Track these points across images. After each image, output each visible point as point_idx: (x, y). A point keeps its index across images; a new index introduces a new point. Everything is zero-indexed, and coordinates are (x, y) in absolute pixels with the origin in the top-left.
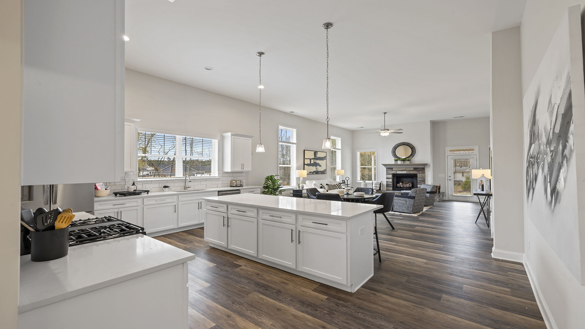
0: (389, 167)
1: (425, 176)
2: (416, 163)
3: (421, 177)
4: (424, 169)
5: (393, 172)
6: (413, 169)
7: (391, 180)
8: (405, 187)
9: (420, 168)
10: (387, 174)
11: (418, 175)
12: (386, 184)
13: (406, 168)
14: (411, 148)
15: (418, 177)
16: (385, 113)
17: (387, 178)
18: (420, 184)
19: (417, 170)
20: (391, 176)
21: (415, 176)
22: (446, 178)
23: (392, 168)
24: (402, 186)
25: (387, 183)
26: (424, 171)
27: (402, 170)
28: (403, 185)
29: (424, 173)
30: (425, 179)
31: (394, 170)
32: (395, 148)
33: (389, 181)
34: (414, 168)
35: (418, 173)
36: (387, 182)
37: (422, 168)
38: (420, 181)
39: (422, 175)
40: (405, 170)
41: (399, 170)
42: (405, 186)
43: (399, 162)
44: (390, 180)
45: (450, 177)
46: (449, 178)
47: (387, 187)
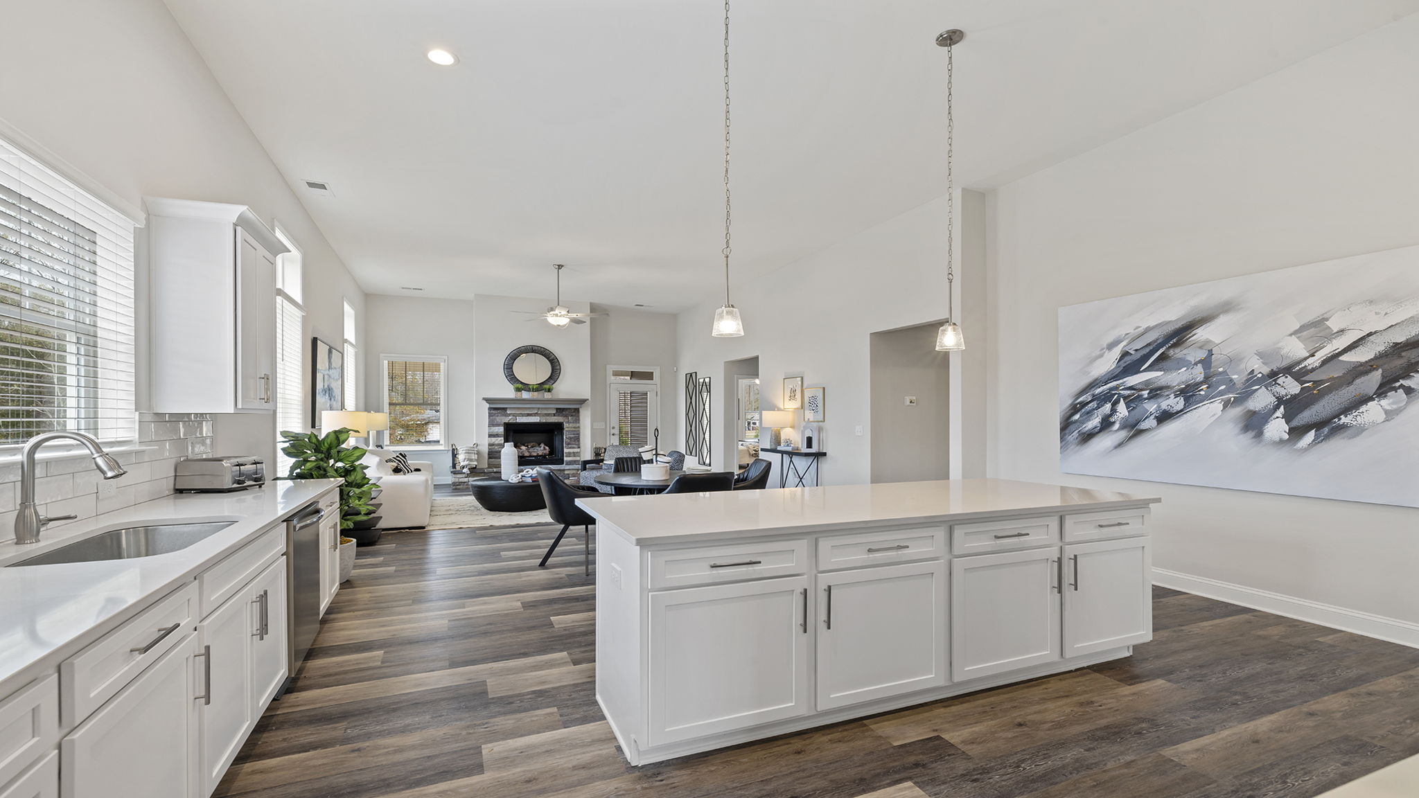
0: (496, 407)
1: (579, 427)
2: (562, 396)
3: (572, 431)
4: (577, 410)
5: (507, 420)
6: (555, 412)
7: (501, 440)
8: (534, 456)
9: (570, 409)
10: (491, 424)
11: (566, 425)
12: (489, 452)
13: (539, 408)
14: (550, 361)
15: (566, 429)
16: (560, 267)
17: (490, 436)
18: (570, 446)
19: (564, 413)
20: (501, 430)
21: (559, 427)
22: (606, 432)
23: (505, 409)
24: (527, 454)
25: (489, 449)
26: (579, 416)
27: (529, 415)
28: (529, 452)
29: (577, 420)
30: (579, 434)
31: (510, 415)
32: (513, 357)
33: (496, 442)
34: (557, 409)
35: (566, 420)
36: (490, 445)
37: (572, 409)
38: (570, 438)
39: (575, 425)
40: (536, 414)
41: (523, 415)
42: (535, 454)
43: (525, 395)
44: (500, 438)
45: (613, 428)
46: (612, 431)
47: (489, 458)
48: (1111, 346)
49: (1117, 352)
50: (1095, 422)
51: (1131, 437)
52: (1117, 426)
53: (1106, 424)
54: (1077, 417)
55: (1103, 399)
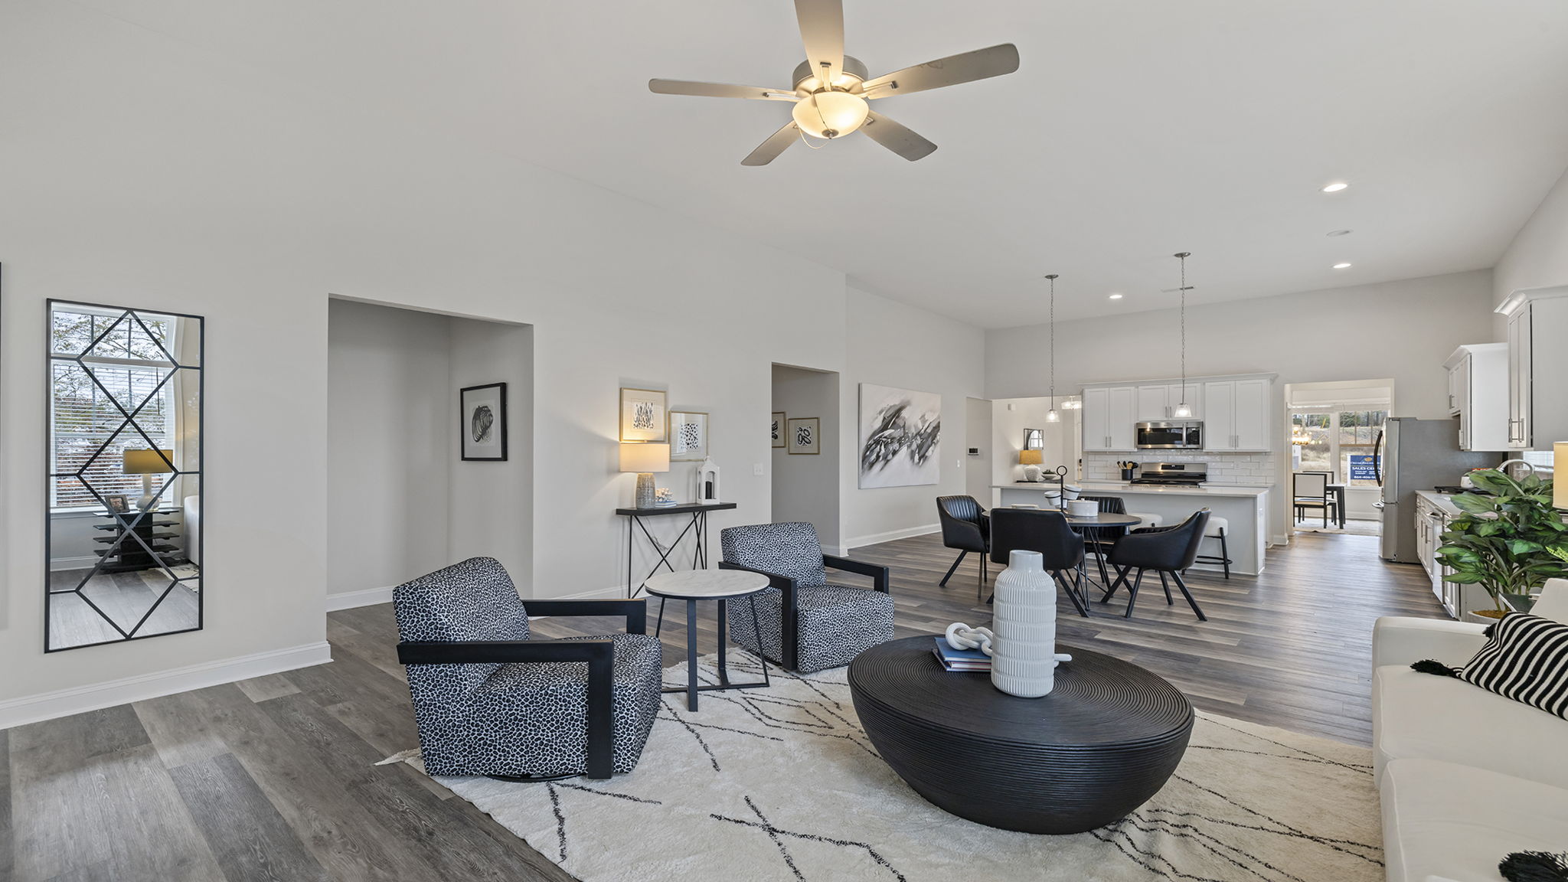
48: (880, 413)
49: (881, 418)
50: (874, 457)
51: (886, 464)
52: (881, 458)
53: (878, 457)
54: (868, 453)
55: (877, 442)
